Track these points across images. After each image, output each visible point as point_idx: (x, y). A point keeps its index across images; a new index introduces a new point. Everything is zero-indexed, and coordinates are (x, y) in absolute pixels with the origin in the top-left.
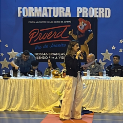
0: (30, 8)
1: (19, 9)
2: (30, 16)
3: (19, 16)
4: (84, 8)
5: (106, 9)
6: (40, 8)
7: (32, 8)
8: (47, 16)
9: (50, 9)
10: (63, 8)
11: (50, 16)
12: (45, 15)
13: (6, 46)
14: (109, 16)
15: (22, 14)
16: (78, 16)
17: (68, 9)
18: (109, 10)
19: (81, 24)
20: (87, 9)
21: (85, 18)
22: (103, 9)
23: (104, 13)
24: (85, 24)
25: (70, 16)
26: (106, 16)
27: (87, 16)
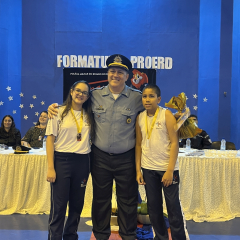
0: (72, 56)
1: (59, 57)
2: (72, 66)
3: (59, 66)
4: (139, 57)
5: (167, 58)
6: (85, 57)
7: (75, 57)
8: (93, 66)
9: (97, 58)
11: (97, 66)
12: (91, 65)
13: (43, 103)
14: (171, 67)
15: (62, 64)
18: (171, 59)
20: (143, 58)
21: (140, 70)
22: (162, 58)
23: (164, 63)
24: (141, 77)
26: (167, 68)
27: (143, 67)
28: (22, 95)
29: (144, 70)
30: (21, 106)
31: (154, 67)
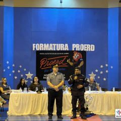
0: (41, 44)
1: (34, 45)
2: (41, 50)
3: (34, 49)
4: (77, 45)
5: (92, 45)
6: (48, 45)
7: (42, 45)
8: (52, 50)
9: (54, 45)
10: (63, 45)
11: (54, 50)
12: (51, 49)
13: (25, 70)
14: (94, 50)
15: (35, 48)
16: (73, 50)
17: (67, 45)
18: (94, 46)
19: (75, 55)
20: (79, 45)
21: (78, 51)
22: (89, 45)
23: (90, 48)
24: (78, 55)
25: (68, 50)
26: (92, 50)
27: (79, 50)
28: (13, 65)
29: (80, 52)
30: (13, 71)
31: (85, 50)
